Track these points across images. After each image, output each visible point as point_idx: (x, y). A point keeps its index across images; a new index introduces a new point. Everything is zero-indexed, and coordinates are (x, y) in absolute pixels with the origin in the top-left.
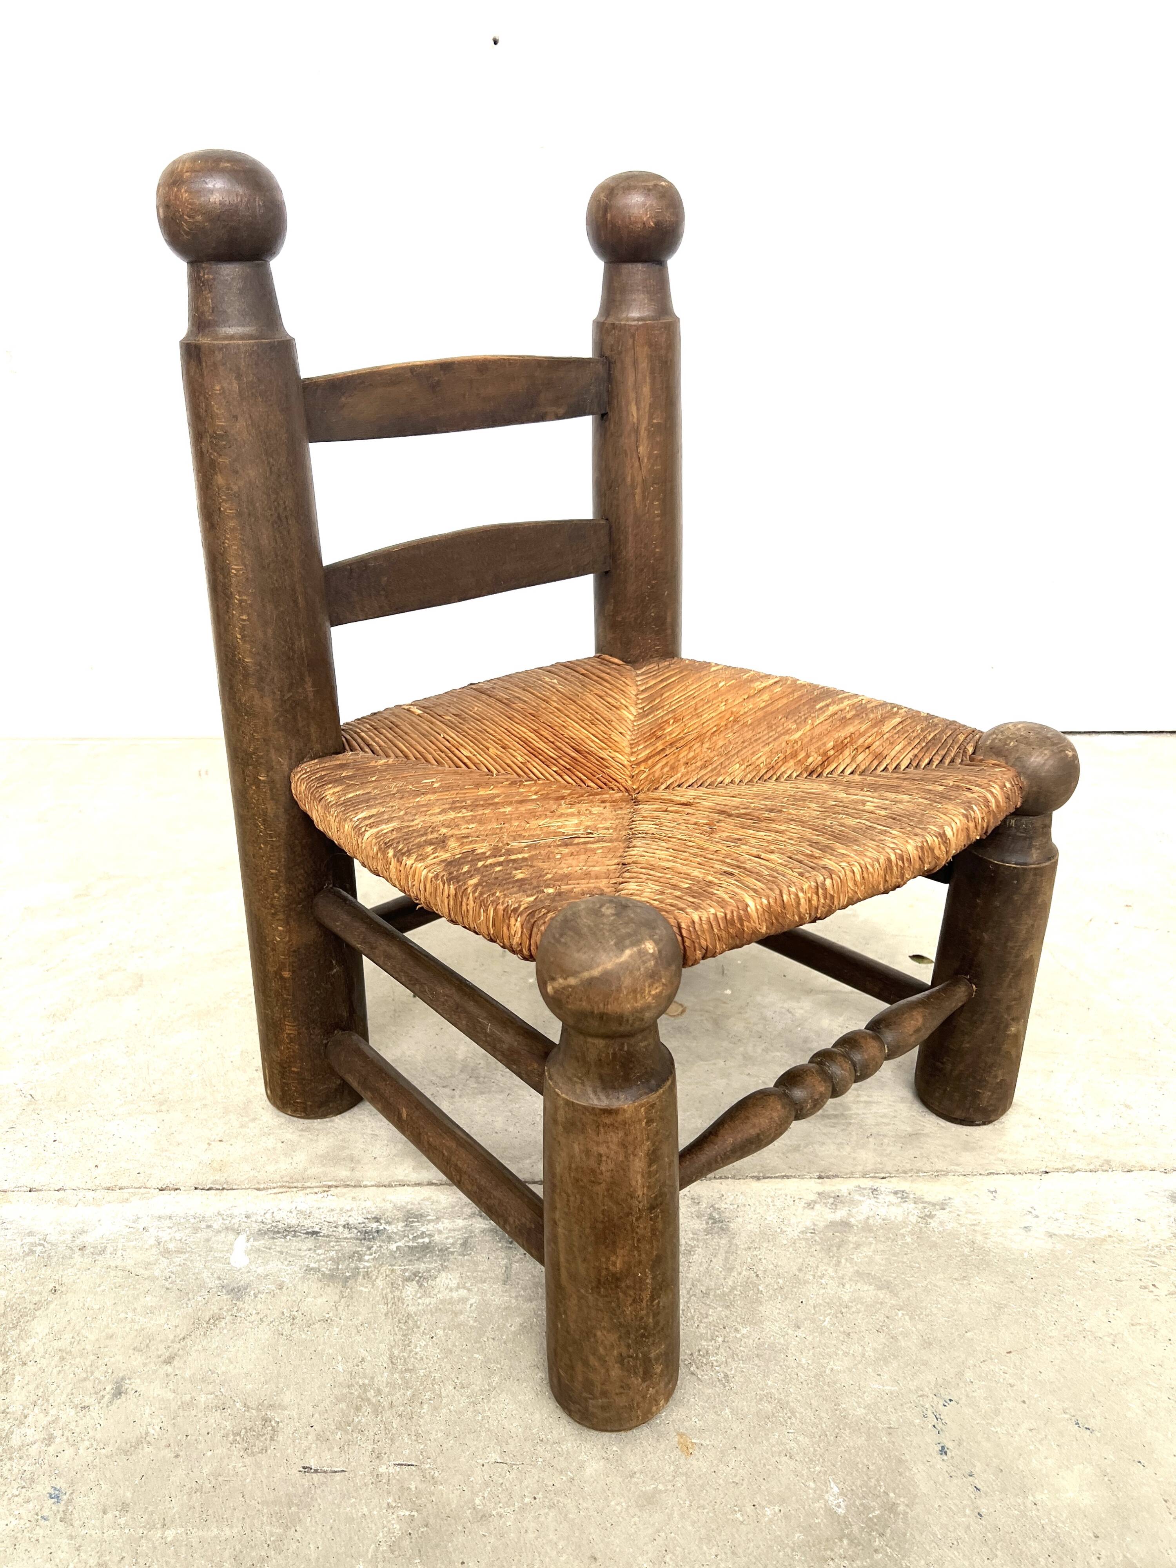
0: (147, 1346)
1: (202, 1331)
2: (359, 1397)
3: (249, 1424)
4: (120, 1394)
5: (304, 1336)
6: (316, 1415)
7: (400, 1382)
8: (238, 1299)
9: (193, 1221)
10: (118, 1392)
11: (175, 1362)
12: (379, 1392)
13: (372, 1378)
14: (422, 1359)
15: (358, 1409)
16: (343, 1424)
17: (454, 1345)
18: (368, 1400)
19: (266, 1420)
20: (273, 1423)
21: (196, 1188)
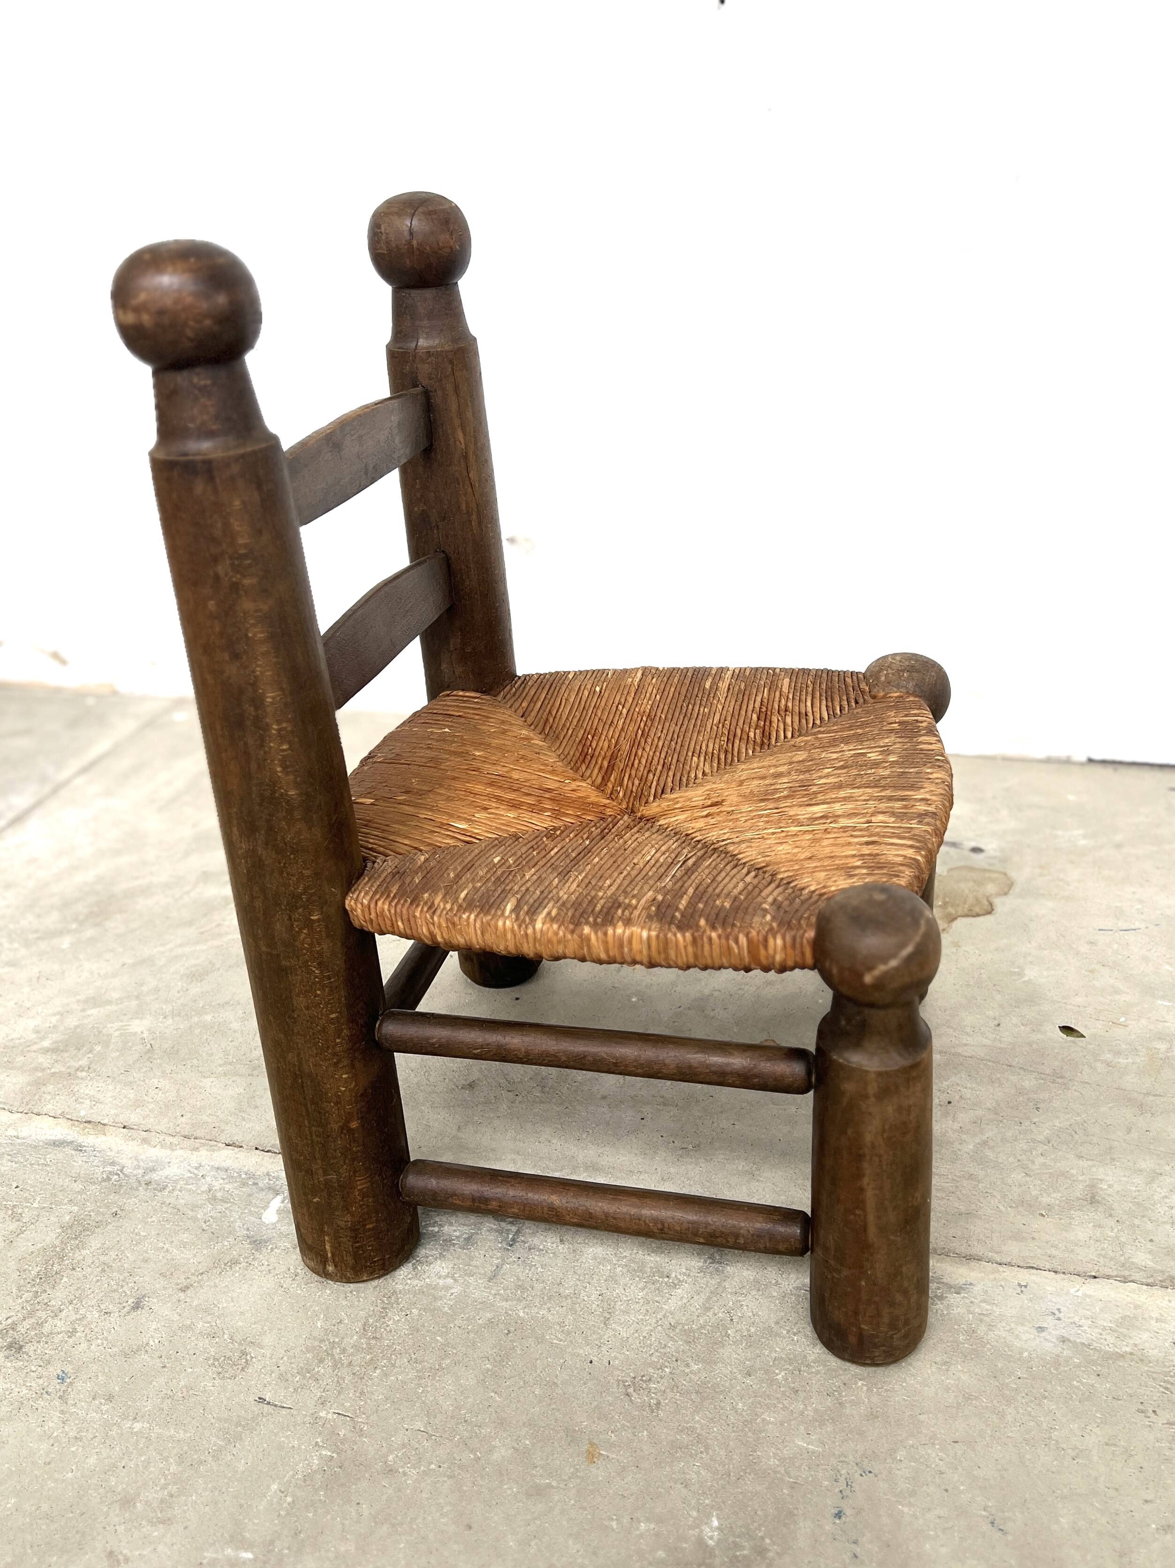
0: (172, 1274)
1: (219, 1270)
2: (326, 1351)
3: (229, 1354)
4: (138, 1308)
5: (299, 1292)
6: (285, 1358)
7: (364, 1346)
8: (257, 1250)
9: (243, 1176)
10: (137, 1306)
11: (189, 1292)
12: (344, 1351)
13: (343, 1338)
14: (391, 1331)
15: (321, 1361)
16: (304, 1370)
17: (423, 1326)
18: (333, 1355)
19: (244, 1353)
20: (248, 1357)
21: (256, 1149)
